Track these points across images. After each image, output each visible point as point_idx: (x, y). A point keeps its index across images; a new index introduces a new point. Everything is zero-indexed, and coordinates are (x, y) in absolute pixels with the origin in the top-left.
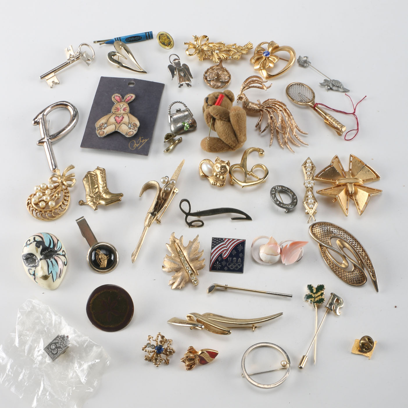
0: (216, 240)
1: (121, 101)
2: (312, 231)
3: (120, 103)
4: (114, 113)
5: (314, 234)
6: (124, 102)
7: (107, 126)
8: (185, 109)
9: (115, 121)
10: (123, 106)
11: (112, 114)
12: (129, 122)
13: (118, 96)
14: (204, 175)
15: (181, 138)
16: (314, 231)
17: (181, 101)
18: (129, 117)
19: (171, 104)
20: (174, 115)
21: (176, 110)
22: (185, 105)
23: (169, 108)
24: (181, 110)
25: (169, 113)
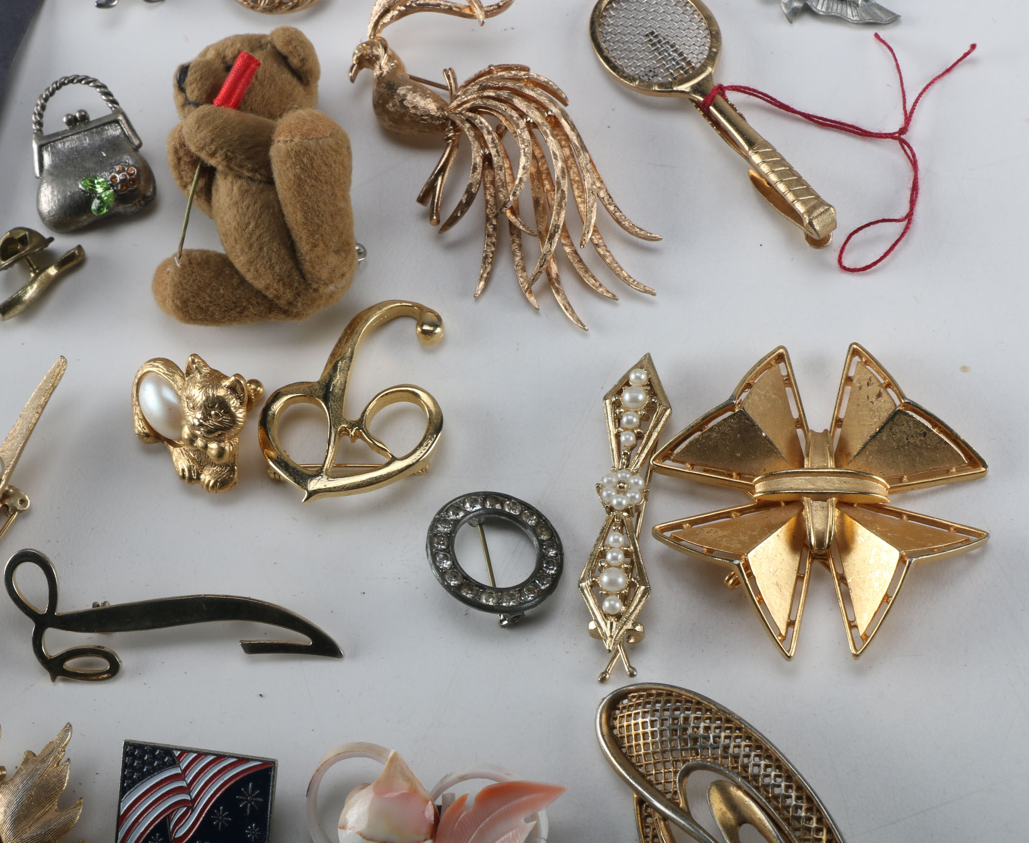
0: (141, 757)
2: (611, 728)
5: (616, 742)
8: (109, 112)
14: (147, 431)
15: (79, 248)
16: (617, 723)
17: (92, 76)
19: (48, 89)
20: (54, 141)
21: (67, 118)
22: (108, 94)
23: (37, 105)
24: (92, 118)
25: (35, 133)
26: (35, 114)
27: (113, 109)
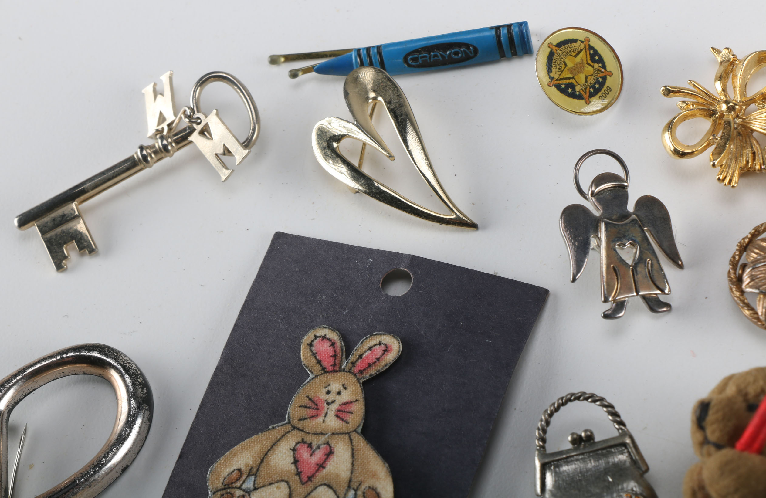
1: (336, 369)
3: (330, 376)
4: (295, 422)
6: (350, 371)
7: (255, 489)
8: (616, 434)
9: (293, 467)
10: (339, 393)
11: (288, 428)
12: (350, 481)
13: (329, 340)
17: (600, 394)
18: (353, 456)
19: (554, 404)
20: (558, 460)
21: (572, 438)
22: (615, 415)
23: (541, 420)
24: (597, 439)
25: (538, 450)
26: (539, 429)
27: (620, 431)
